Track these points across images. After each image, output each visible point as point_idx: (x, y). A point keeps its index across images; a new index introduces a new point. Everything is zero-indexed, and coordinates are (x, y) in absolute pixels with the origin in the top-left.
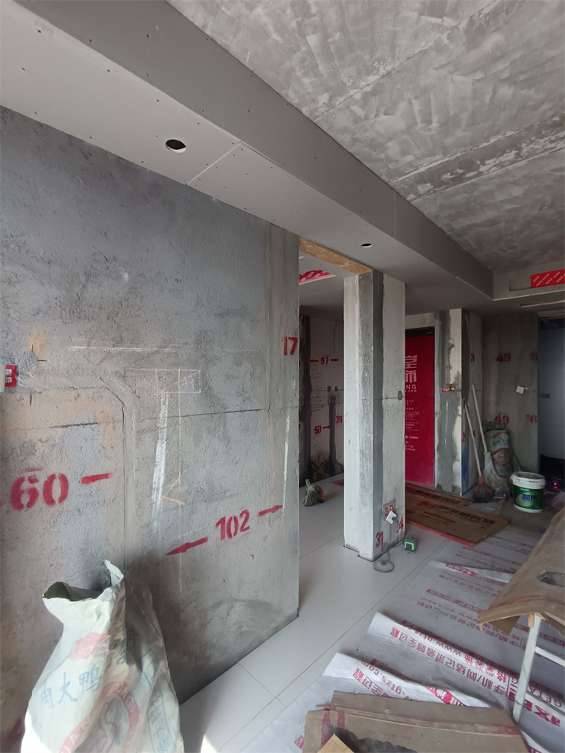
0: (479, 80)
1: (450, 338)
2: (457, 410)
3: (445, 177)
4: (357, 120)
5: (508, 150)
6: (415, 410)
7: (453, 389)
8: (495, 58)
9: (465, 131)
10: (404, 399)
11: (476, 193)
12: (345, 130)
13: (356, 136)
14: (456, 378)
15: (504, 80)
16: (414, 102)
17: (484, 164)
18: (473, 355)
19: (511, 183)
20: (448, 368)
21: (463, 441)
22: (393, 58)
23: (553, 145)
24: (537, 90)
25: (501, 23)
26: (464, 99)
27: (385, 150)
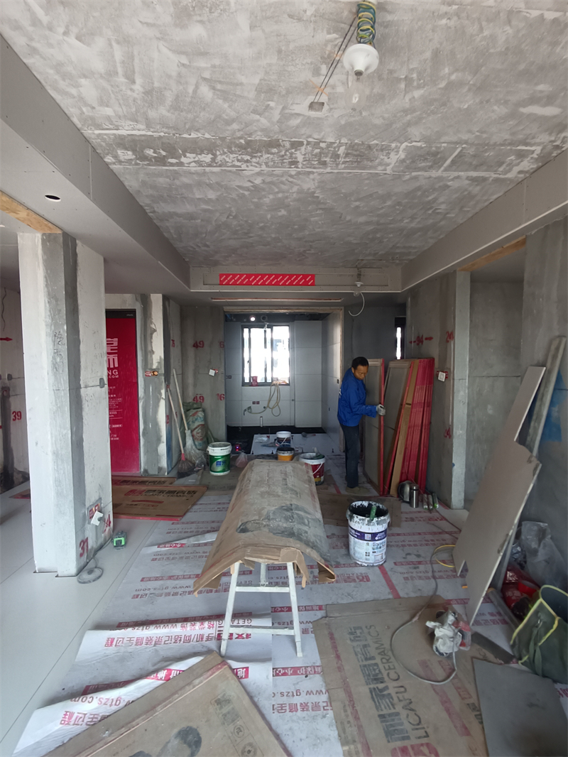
0: (183, 65)
1: (152, 323)
2: (161, 394)
3: (147, 152)
5: (205, 152)
6: (117, 397)
7: (156, 373)
8: (200, 52)
9: (169, 111)
10: (106, 386)
11: (177, 182)
12: (17, 26)
13: (34, 44)
14: (159, 363)
15: (205, 79)
16: (114, 44)
17: (185, 156)
18: (173, 341)
19: (207, 185)
20: (150, 352)
21: (167, 423)
23: (239, 164)
24: (230, 106)
25: (205, 19)
26: (169, 77)
27: (77, 86)
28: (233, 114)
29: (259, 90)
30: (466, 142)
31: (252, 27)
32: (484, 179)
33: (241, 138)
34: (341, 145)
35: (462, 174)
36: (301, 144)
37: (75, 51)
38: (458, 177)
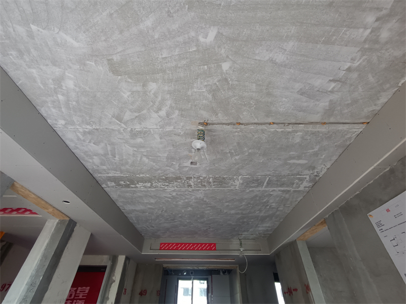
0: (135, 151)
1: (114, 275)
3: (121, 183)
4: (79, 139)
5: (148, 182)
8: (141, 146)
9: (130, 167)
11: (135, 195)
12: (72, 141)
13: (77, 146)
15: (144, 155)
16: (108, 145)
17: (138, 184)
18: (125, 289)
19: (150, 196)
22: (100, 125)
23: (164, 187)
24: (156, 164)
25: (142, 136)
26: (130, 155)
27: (92, 159)
28: (158, 167)
29: (167, 158)
30: (270, 175)
31: (161, 138)
32: (289, 191)
33: (163, 176)
34: (210, 178)
35: (275, 189)
36: (191, 178)
37: (92, 147)
38: (274, 190)
